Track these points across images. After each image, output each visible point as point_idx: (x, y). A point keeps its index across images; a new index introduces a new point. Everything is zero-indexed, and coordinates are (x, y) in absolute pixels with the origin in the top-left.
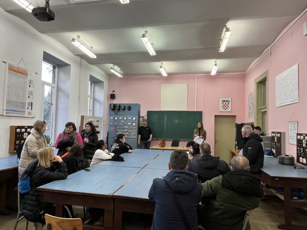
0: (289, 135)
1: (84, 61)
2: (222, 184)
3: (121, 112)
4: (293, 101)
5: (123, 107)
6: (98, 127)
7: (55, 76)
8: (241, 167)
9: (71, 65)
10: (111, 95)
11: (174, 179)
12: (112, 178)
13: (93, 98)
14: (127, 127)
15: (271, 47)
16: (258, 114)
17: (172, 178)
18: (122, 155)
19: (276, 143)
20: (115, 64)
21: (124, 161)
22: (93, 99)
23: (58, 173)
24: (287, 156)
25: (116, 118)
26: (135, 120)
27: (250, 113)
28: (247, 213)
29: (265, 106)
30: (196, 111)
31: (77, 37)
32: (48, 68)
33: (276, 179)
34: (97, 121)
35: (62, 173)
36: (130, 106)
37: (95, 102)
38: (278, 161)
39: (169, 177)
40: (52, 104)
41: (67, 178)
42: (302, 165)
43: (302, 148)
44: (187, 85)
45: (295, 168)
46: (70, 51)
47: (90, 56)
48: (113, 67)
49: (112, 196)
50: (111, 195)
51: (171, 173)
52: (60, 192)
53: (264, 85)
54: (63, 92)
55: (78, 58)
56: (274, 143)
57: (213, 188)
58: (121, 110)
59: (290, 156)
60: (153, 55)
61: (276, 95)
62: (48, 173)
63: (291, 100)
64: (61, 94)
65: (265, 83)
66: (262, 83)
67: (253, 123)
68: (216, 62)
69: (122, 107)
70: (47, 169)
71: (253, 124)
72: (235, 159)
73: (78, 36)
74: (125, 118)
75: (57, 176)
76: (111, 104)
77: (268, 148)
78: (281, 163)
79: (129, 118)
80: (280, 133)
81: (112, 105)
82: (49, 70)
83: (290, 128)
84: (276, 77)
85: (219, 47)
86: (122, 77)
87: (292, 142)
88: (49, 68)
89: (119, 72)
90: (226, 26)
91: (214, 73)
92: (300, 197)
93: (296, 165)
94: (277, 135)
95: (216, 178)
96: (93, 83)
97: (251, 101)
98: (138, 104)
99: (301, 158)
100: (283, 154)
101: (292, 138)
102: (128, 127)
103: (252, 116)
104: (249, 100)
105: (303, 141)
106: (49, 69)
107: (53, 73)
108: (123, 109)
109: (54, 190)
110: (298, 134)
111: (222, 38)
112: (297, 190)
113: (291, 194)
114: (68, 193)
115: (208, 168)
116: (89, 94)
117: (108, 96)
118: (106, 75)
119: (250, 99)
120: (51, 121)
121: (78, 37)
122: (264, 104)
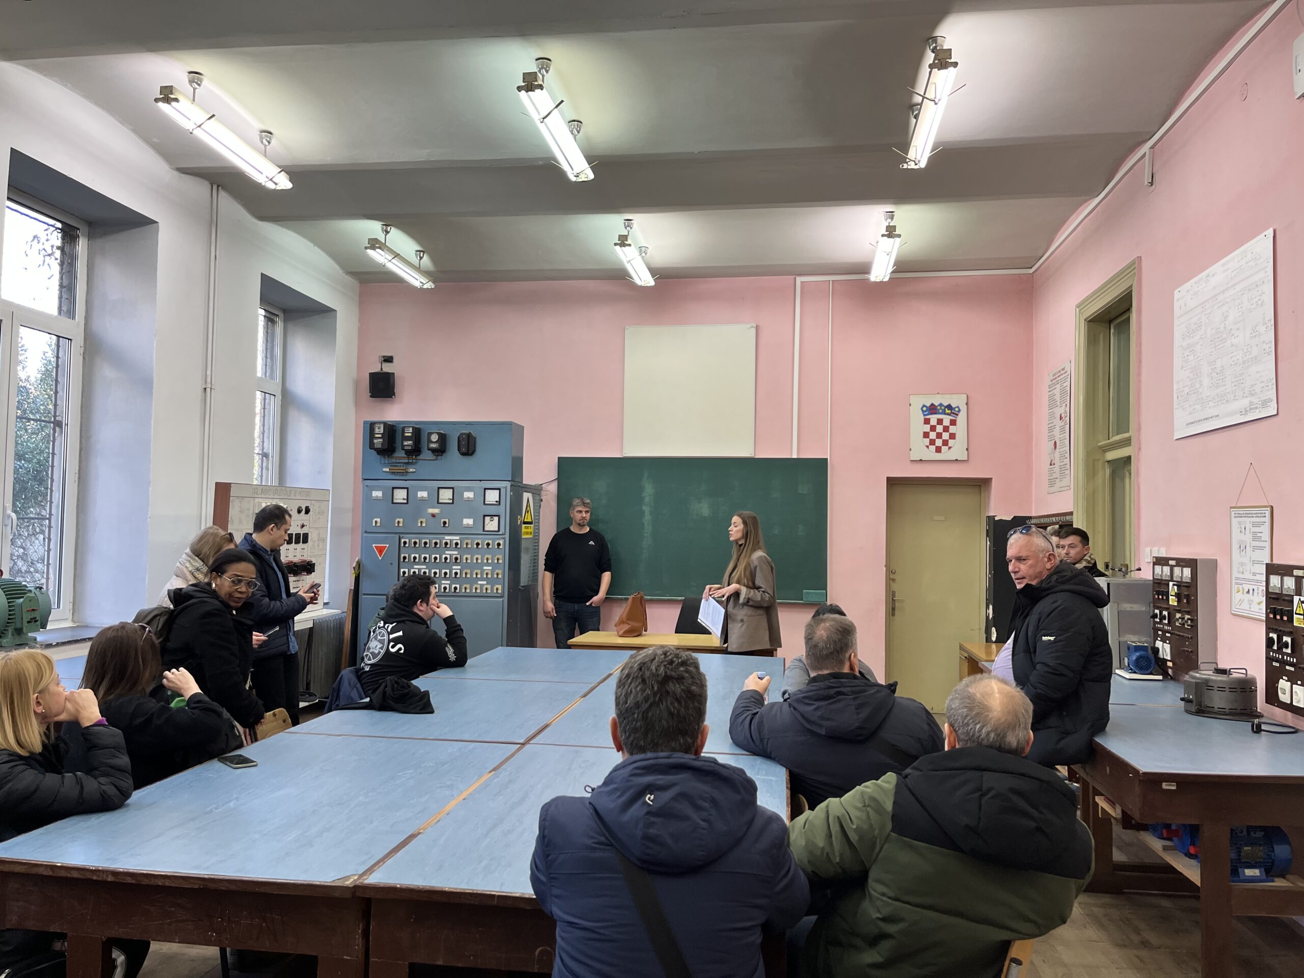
0: (1235, 575)
1: (227, 204)
2: (895, 817)
3: (426, 464)
4: (1251, 409)
5: (435, 438)
6: (305, 541)
7: (76, 277)
8: (995, 730)
9: (161, 226)
10: (373, 376)
11: (639, 803)
12: (361, 798)
13: (276, 389)
14: (456, 538)
15: (1152, 147)
16: (1091, 471)
17: (628, 795)
18: (422, 683)
19: (1172, 611)
20: (389, 220)
21: (432, 712)
22: (279, 397)
23: (79, 782)
24: (1224, 672)
25: (400, 495)
26: (499, 503)
27: (1056, 468)
28: (1015, 951)
29: (1126, 435)
30: (795, 456)
31: (185, 78)
32: (35, 237)
33: (1165, 786)
34: (299, 511)
35: (103, 780)
36: (469, 436)
37: (293, 414)
38: (1182, 699)
39: (616, 789)
40: (58, 424)
41: (129, 801)
42: (1290, 714)
43: (1289, 634)
44: (754, 330)
45: (1257, 730)
46: (151, 151)
47: (261, 179)
48: (381, 236)
49: (356, 888)
50: (348, 883)
51: (621, 772)
52: (89, 876)
53: (1119, 334)
54: (119, 360)
55: (199, 189)
56: (1165, 613)
57: (854, 837)
58: (426, 454)
59: (1235, 675)
60: (582, 178)
61: (1176, 379)
62: (28, 778)
63: (1245, 403)
64: (106, 372)
65: (1128, 320)
66: (1110, 322)
67: (1071, 513)
68: (891, 215)
69: (430, 441)
70: (21, 757)
71: (1068, 518)
72: (971, 690)
73: (195, 77)
74: (446, 495)
75: (75, 792)
76: (372, 425)
77: (1134, 638)
78: (1193, 708)
79: (468, 495)
80: (1192, 563)
81: (379, 430)
82: (41, 247)
83: (1237, 536)
84: (1177, 295)
85: (905, 146)
86: (429, 285)
87: (1245, 606)
88: (43, 238)
89: (415, 260)
90: (935, 39)
91: (881, 272)
92: (1271, 870)
93: (1260, 716)
94: (1177, 571)
95: (868, 787)
96: (281, 315)
97: (1059, 411)
98: (510, 424)
99: (1283, 684)
100: (1202, 666)
101: (1246, 588)
102: (460, 539)
103: (1065, 482)
104: (1052, 404)
105: (1292, 602)
106: (43, 240)
107: (62, 264)
108: (434, 451)
109: (53, 867)
110: (1272, 569)
111: (918, 99)
112: (1260, 834)
113: (1233, 855)
114: (129, 880)
115: (837, 738)
116: (259, 374)
117: (357, 384)
118: (348, 279)
119: (1057, 397)
120: (53, 512)
121: (191, 82)
122: (1123, 423)
